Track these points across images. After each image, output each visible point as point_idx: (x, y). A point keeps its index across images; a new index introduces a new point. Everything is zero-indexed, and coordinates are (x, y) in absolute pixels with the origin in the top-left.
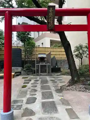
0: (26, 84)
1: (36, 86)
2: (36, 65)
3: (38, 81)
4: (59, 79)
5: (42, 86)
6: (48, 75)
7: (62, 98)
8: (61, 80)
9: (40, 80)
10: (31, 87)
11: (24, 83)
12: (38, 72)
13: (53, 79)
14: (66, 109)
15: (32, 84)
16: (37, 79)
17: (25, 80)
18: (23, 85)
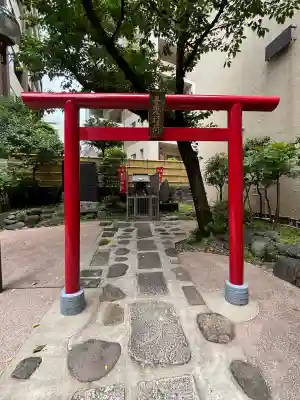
0: (108, 238)
1: (127, 242)
2: (128, 197)
3: (131, 230)
4: (174, 227)
5: (138, 243)
6: (153, 219)
7: (179, 266)
8: (177, 229)
9: (136, 229)
10: (119, 243)
11: (103, 236)
12: (132, 212)
13: (162, 227)
14: (184, 288)
15: (119, 237)
16: (129, 228)
17: (105, 230)
18: (100, 238)
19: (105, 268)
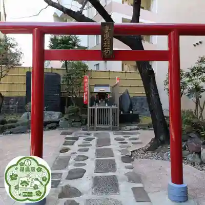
0: (68, 146)
1: (87, 150)
3: (91, 139)
4: (132, 136)
5: (97, 150)
6: (113, 129)
7: (132, 170)
8: (136, 139)
9: (96, 138)
10: (78, 150)
11: (64, 145)
12: (92, 122)
13: (121, 137)
15: (79, 146)
16: (89, 137)
17: (66, 138)
18: (62, 147)
19: (65, 172)
